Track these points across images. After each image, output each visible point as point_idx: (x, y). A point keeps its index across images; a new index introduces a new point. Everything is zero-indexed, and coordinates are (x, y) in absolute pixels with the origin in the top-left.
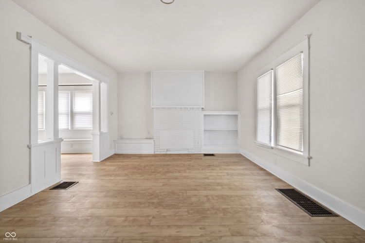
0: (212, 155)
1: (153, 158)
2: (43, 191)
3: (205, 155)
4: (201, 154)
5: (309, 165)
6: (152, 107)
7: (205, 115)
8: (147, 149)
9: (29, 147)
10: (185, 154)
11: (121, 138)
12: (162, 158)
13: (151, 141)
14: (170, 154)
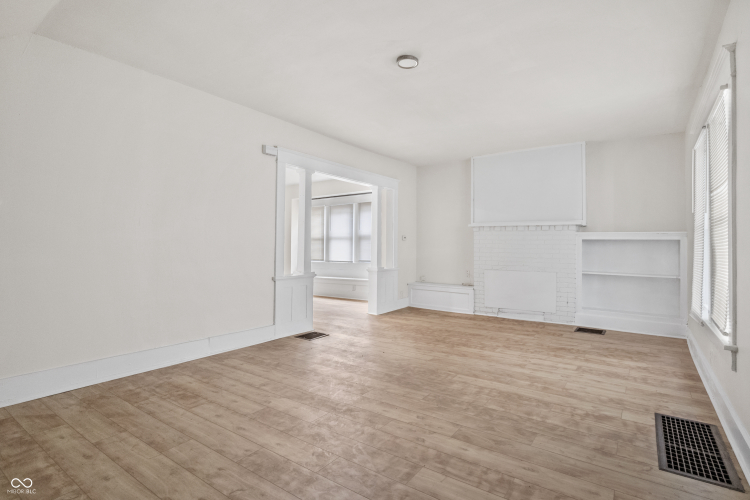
0: (600, 332)
1: (467, 322)
2: (288, 338)
3: (580, 330)
4: (571, 327)
5: (735, 367)
6: (472, 225)
7: (584, 241)
8: (461, 303)
9: (274, 280)
10: (535, 322)
11: (422, 281)
12: (483, 323)
13: (469, 290)
14: (504, 319)
